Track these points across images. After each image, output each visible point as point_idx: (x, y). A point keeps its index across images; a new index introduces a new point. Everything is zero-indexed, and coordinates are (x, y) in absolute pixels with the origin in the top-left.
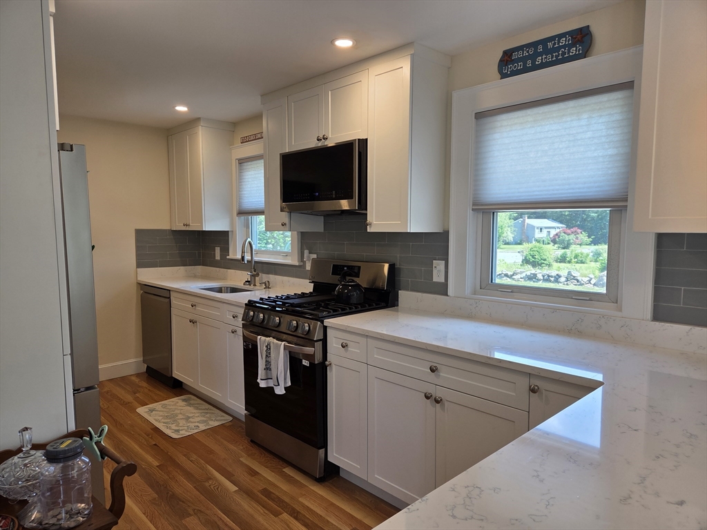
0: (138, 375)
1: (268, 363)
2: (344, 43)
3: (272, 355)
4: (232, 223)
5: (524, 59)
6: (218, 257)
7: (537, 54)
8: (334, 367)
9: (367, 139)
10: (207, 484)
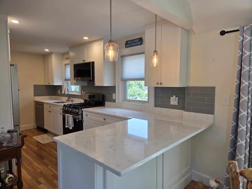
0: (34, 129)
1: (68, 121)
2: (86, 38)
3: (69, 119)
4: (63, 83)
5: (130, 44)
6: (59, 93)
7: (132, 43)
8: (84, 121)
9: (94, 62)
10: (51, 153)
